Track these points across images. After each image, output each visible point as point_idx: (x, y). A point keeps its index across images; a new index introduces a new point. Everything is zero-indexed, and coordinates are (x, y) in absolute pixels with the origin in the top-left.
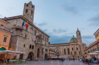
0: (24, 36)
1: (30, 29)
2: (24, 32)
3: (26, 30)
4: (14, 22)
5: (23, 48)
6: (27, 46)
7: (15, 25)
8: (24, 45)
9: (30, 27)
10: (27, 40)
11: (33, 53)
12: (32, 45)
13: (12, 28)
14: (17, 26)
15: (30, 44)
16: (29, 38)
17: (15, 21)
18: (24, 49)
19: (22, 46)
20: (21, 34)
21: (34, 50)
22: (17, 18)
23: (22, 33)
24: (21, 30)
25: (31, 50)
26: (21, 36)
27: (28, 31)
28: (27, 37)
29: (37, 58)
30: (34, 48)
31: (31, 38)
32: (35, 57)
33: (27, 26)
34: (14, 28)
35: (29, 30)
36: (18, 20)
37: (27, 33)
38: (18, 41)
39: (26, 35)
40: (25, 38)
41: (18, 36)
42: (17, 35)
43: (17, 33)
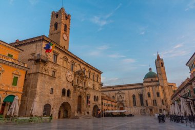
0: (51, 74)
1: (62, 60)
2: (49, 66)
3: (55, 63)
4: (32, 48)
5: (50, 95)
6: (57, 91)
7: (33, 54)
8: (52, 89)
9: (61, 55)
10: (57, 80)
11: (69, 105)
12: (67, 89)
13: (29, 60)
14: (36, 55)
15: (62, 88)
16: (59, 77)
17: (34, 46)
18: (52, 97)
19: (48, 93)
20: (45, 70)
21: (71, 99)
22: (37, 41)
23: (47, 68)
24: (45, 62)
25: (65, 99)
26: (44, 73)
27: (58, 63)
28: (57, 75)
29: (76, 114)
30: (71, 95)
31: (65, 77)
32: (73, 111)
33: (56, 55)
35: (60, 61)
36: (39, 44)
37: (56, 68)
38: (39, 83)
39: (54, 72)
40: (53, 77)
41: (40, 74)
42: (37, 71)
43: (37, 68)
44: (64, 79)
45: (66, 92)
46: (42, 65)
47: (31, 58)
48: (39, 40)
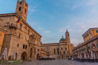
0: (18, 35)
1: (24, 28)
2: (18, 31)
3: (20, 29)
4: (8, 20)
5: (17, 47)
6: (21, 45)
7: (8, 23)
8: (18, 44)
9: (24, 26)
10: (21, 39)
11: (26, 53)
12: (25, 45)
14: (10, 24)
15: (23, 44)
16: (22, 38)
17: (9, 18)
18: (18, 49)
19: (16, 46)
20: (15, 33)
21: (27, 50)
22: (11, 16)
23: (16, 32)
24: (15, 28)
25: (24, 50)
26: (15, 35)
27: (22, 30)
28: (21, 36)
29: (30, 59)
30: (27, 48)
31: (25, 38)
32: (28, 57)
33: (21, 25)
34: (8, 26)
35: (23, 29)
36: (12, 17)
37: (21, 32)
38: (11, 40)
39: (20, 35)
40: (19, 37)
41: (12, 35)
43: (11, 32)
44: (24, 39)
45: (25, 46)
46: (14, 30)
47: (6, 25)
48: (12, 15)
